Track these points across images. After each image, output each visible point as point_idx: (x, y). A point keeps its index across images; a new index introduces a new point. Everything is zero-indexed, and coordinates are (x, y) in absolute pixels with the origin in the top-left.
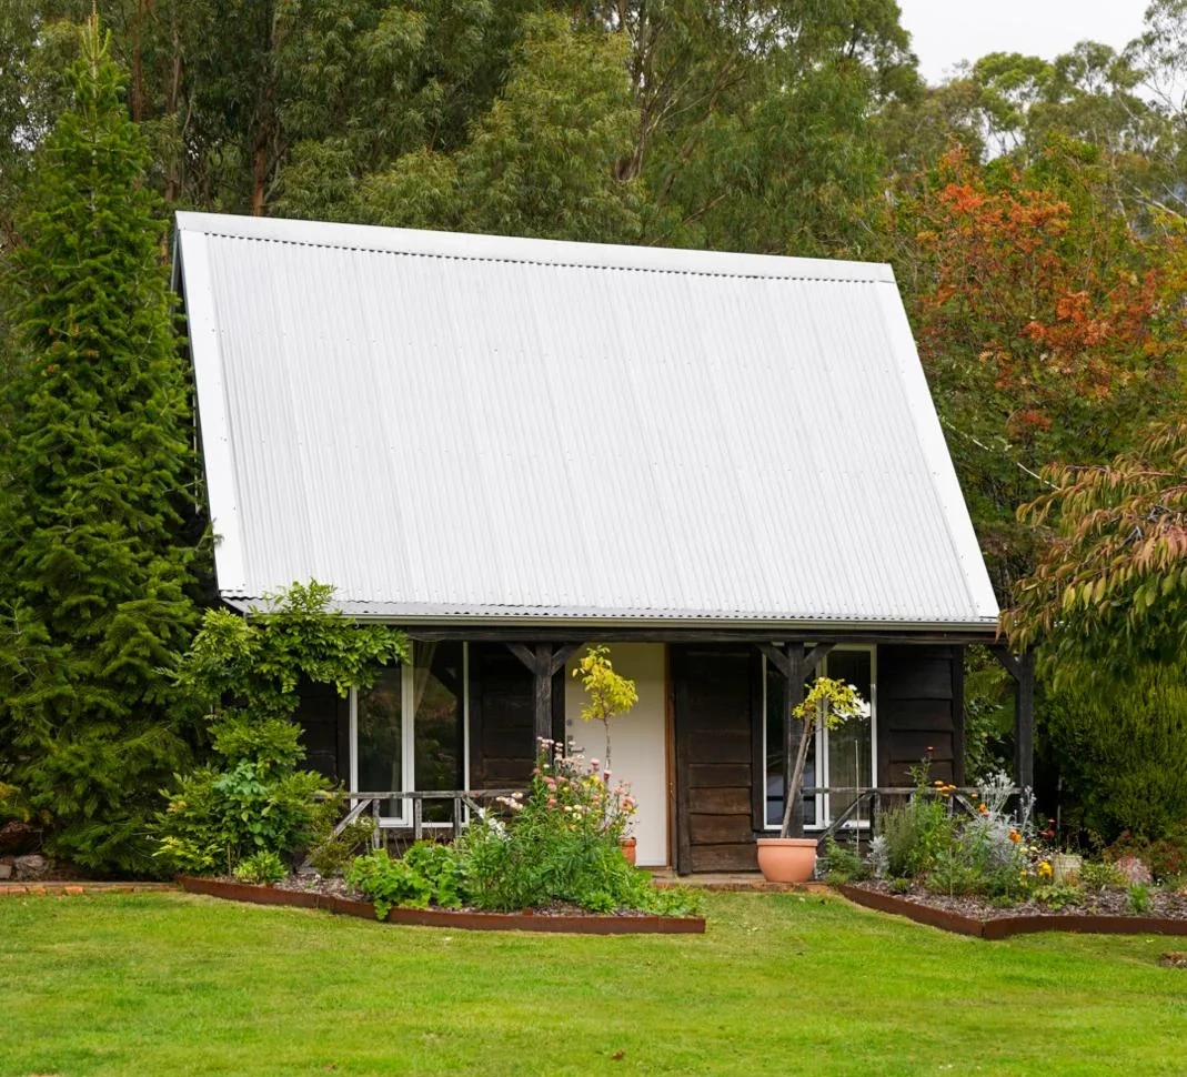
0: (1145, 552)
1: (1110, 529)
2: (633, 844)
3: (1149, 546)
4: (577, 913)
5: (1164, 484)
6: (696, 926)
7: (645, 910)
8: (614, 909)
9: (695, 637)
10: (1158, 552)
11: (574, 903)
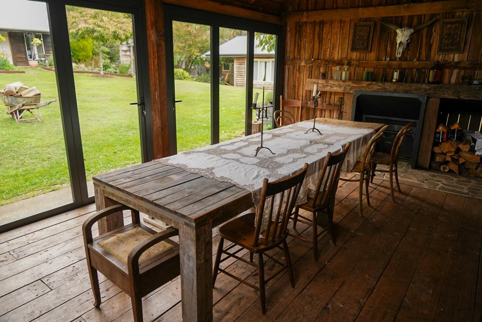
0: (80, 26)
1: (75, 22)
2: (9, 61)
3: (80, 25)
4: (5, 71)
5: (81, 17)
6: (23, 72)
7: (15, 70)
8: (10, 70)
9: (13, 31)
10: (81, 26)
11: (4, 69)
